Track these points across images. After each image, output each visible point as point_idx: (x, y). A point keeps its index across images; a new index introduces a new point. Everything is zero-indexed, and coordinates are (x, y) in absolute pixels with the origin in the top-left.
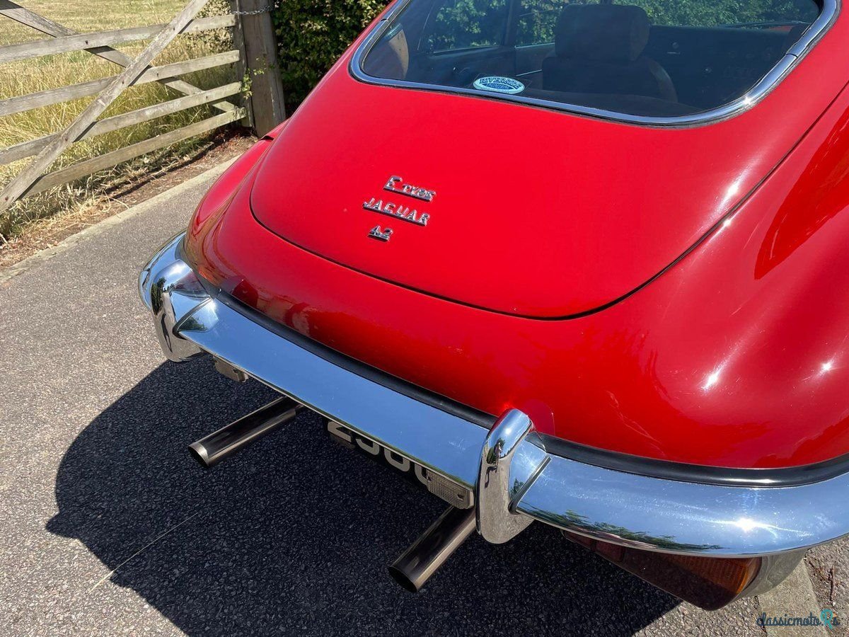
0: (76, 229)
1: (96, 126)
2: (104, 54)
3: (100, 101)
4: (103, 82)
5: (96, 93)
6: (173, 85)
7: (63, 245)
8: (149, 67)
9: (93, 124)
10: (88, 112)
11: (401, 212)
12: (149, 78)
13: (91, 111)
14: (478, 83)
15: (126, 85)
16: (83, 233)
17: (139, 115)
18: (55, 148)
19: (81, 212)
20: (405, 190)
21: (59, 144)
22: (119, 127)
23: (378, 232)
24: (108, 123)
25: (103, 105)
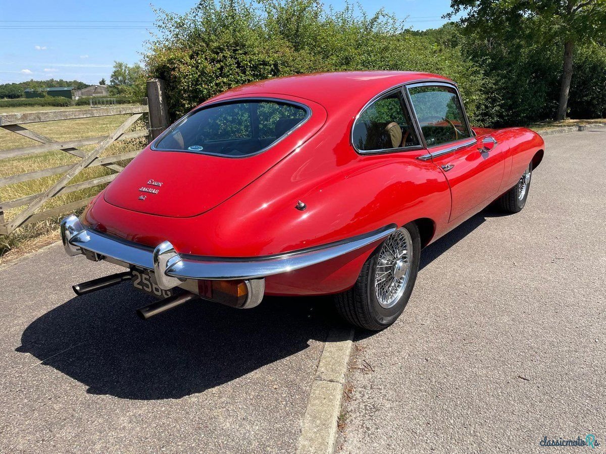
0: (49, 243)
1: (64, 189)
2: (71, 152)
3: (68, 176)
4: (70, 166)
5: (66, 171)
6: (110, 167)
7: (41, 250)
8: (97, 158)
9: (63, 188)
10: (60, 182)
11: (150, 190)
12: (96, 164)
13: (62, 181)
14: (189, 148)
15: (83, 167)
16: (53, 245)
17: (89, 183)
18: (41, 200)
19: (53, 235)
20: (153, 183)
21: (43, 198)
22: (78, 189)
23: (142, 197)
24: (72, 187)
25: (69, 178)
